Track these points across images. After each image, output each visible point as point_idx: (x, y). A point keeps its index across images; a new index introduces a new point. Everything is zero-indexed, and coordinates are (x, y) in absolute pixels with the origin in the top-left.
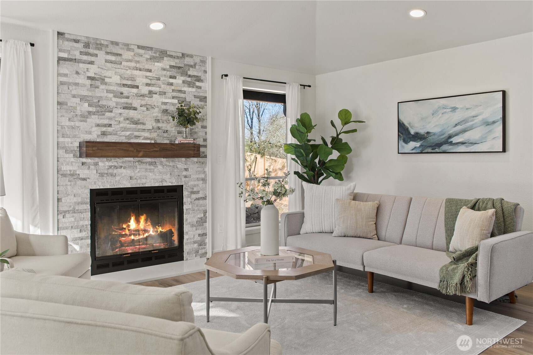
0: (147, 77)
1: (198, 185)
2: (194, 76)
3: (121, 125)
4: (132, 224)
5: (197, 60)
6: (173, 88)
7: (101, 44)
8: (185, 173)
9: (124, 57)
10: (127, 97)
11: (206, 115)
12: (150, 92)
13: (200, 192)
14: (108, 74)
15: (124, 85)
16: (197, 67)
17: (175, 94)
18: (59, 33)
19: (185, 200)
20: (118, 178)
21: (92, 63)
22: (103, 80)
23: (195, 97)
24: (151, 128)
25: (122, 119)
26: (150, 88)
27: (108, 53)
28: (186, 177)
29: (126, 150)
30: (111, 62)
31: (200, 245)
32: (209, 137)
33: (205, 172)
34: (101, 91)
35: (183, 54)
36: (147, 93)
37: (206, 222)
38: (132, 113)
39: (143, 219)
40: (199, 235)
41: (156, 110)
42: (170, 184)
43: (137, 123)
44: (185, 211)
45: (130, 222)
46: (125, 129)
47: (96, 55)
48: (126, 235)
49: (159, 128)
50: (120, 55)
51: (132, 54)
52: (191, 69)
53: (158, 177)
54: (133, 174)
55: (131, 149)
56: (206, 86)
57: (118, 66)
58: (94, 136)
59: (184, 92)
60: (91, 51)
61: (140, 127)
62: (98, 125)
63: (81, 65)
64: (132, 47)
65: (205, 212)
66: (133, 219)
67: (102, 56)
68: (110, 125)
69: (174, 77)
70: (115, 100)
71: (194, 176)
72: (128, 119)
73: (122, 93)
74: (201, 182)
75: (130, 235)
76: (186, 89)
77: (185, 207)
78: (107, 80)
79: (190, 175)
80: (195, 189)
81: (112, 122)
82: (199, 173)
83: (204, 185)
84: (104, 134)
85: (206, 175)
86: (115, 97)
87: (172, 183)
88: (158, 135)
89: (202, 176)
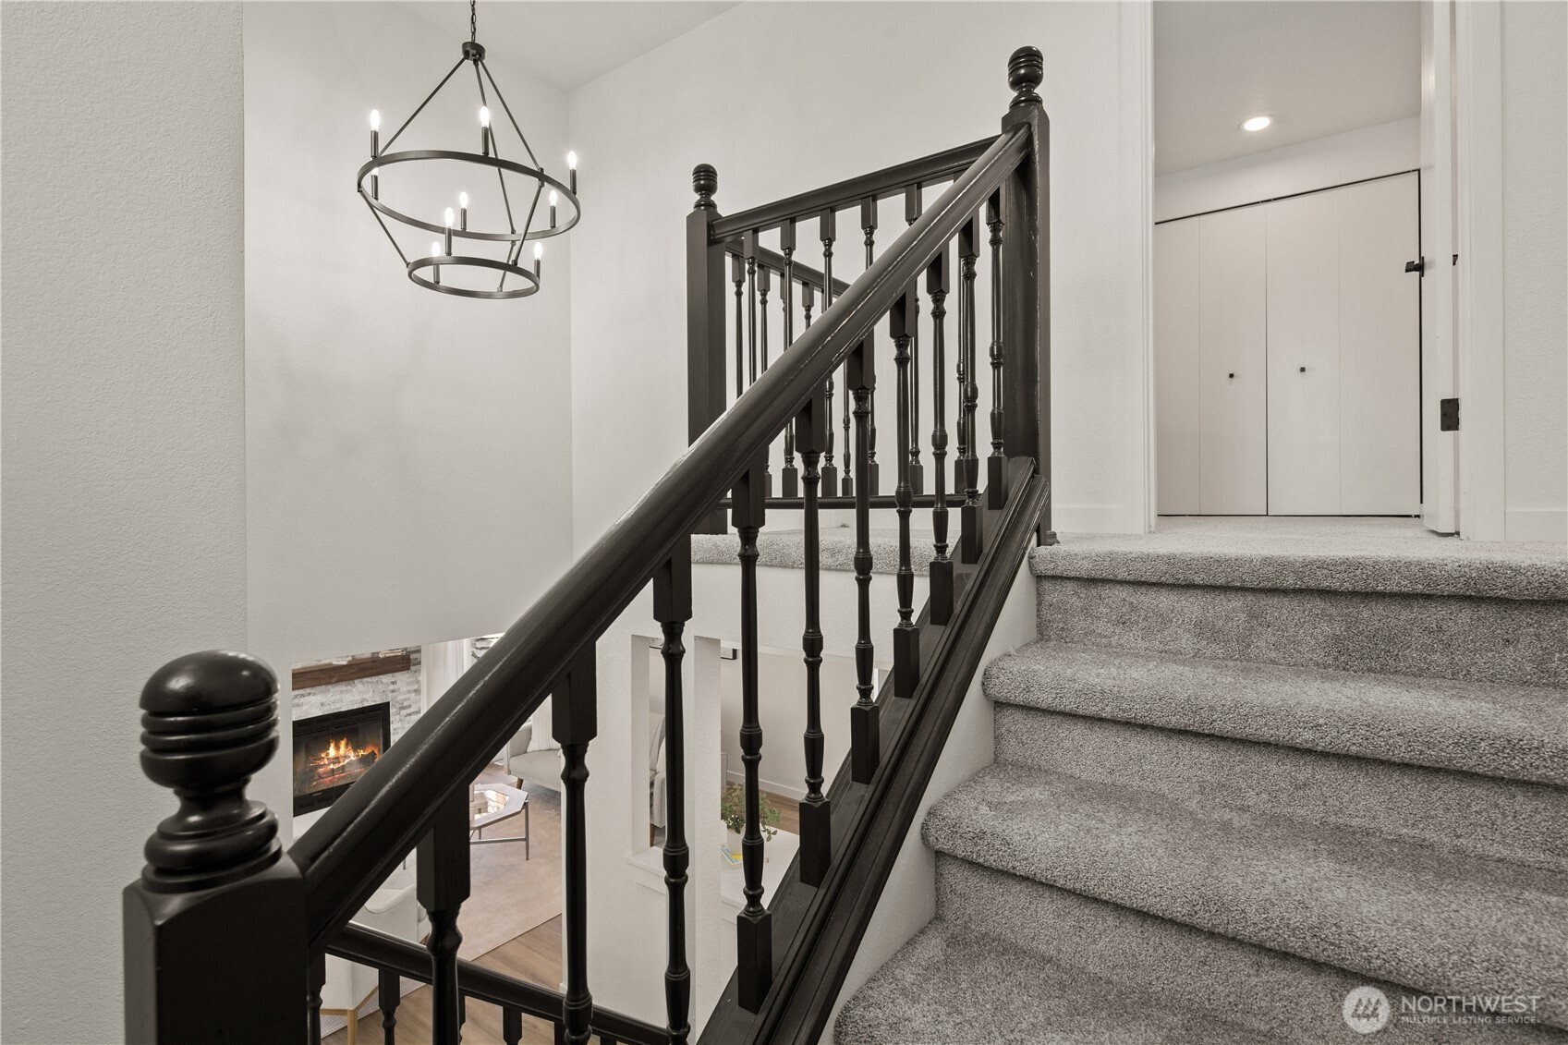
1: (409, 699)
4: (332, 752)
8: (391, 687)
13: (413, 706)
19: (391, 719)
28: (393, 691)
29: (316, 679)
33: (418, 682)
39: (343, 743)
42: (373, 704)
44: (392, 731)
45: (328, 750)
48: (325, 764)
53: (358, 697)
54: (324, 700)
55: (323, 676)
66: (332, 745)
71: (404, 689)
74: (414, 694)
75: (329, 764)
77: (392, 727)
79: (398, 689)
80: (406, 704)
82: (411, 683)
83: (417, 697)
85: (419, 686)
87: (375, 701)
89: (416, 687)
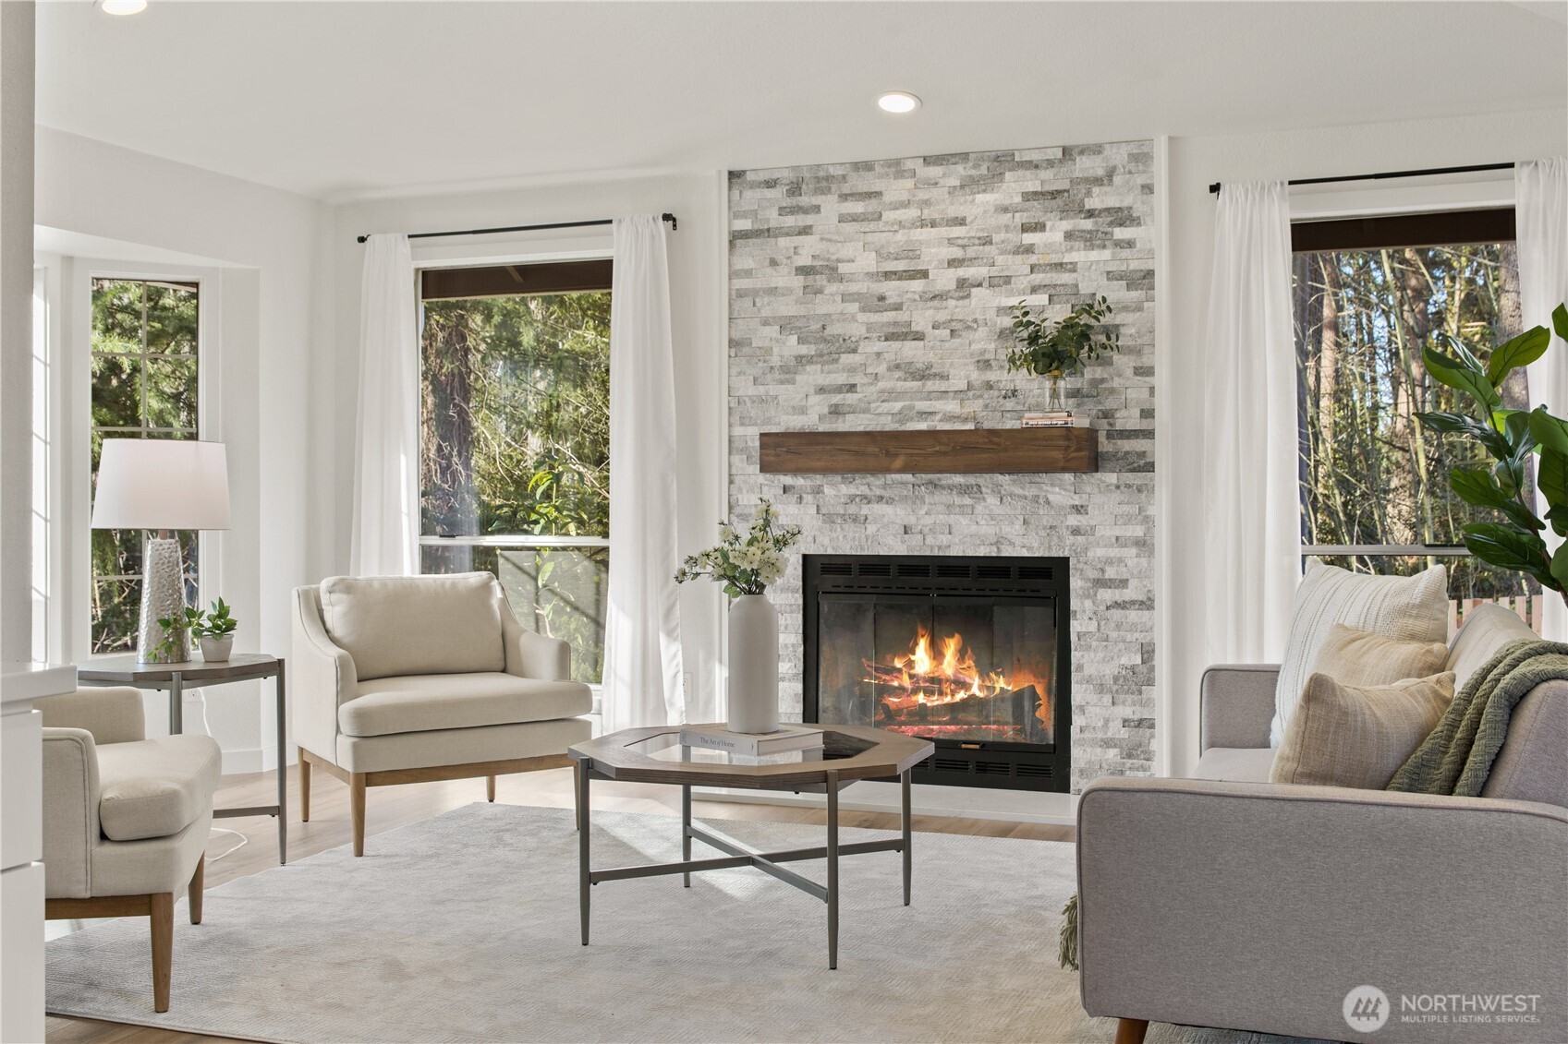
0: (951, 241)
1: (1120, 560)
2: (1108, 210)
3: (881, 385)
4: (922, 659)
5: (1118, 156)
6: (1033, 259)
7: (829, 178)
8: (1073, 520)
9: (887, 198)
10: (898, 307)
11: (1152, 331)
12: (962, 284)
13: (1132, 583)
14: (846, 251)
15: (888, 275)
16: (1117, 180)
17: (1039, 278)
18: (732, 174)
19: (1074, 604)
20: (871, 529)
21: (805, 231)
22: (832, 272)
23: (1111, 276)
24: (963, 386)
25: (882, 369)
26: (962, 272)
27: (844, 197)
28: (1076, 531)
29: (857, 453)
30: (855, 218)
31: (1130, 756)
32: (1162, 405)
33: (1147, 521)
34: (828, 303)
35: (1067, 152)
36: (953, 286)
37: (1150, 682)
38: (910, 350)
39: (951, 647)
40: (1126, 722)
41: (982, 332)
42: (1025, 553)
43: (923, 375)
44: (1073, 638)
45: (914, 654)
46: (889, 396)
47: (817, 209)
48: (902, 689)
49: (989, 386)
50: (878, 194)
51: (909, 183)
52: (1096, 190)
53: (988, 530)
54: (912, 520)
55: (871, 449)
56: (1152, 236)
57: (873, 226)
58: (813, 418)
59: (1073, 268)
60: (805, 200)
61: (932, 385)
62: (821, 390)
63: (783, 242)
64: (909, 165)
65: (1147, 653)
66: (923, 644)
67: (831, 207)
68: (852, 388)
69: (1039, 227)
70: (862, 317)
71: (1108, 532)
72: (898, 367)
73: (882, 298)
74: (1134, 551)
75: (915, 691)
76: (1079, 256)
77: (1076, 626)
78: (843, 268)
79: (1093, 528)
80: (1111, 573)
81: (858, 379)
82: (1128, 520)
83: (1144, 561)
84: (836, 411)
85: (1149, 531)
86: (863, 310)
87: (1030, 548)
88: (986, 406)
89: (1138, 531)
